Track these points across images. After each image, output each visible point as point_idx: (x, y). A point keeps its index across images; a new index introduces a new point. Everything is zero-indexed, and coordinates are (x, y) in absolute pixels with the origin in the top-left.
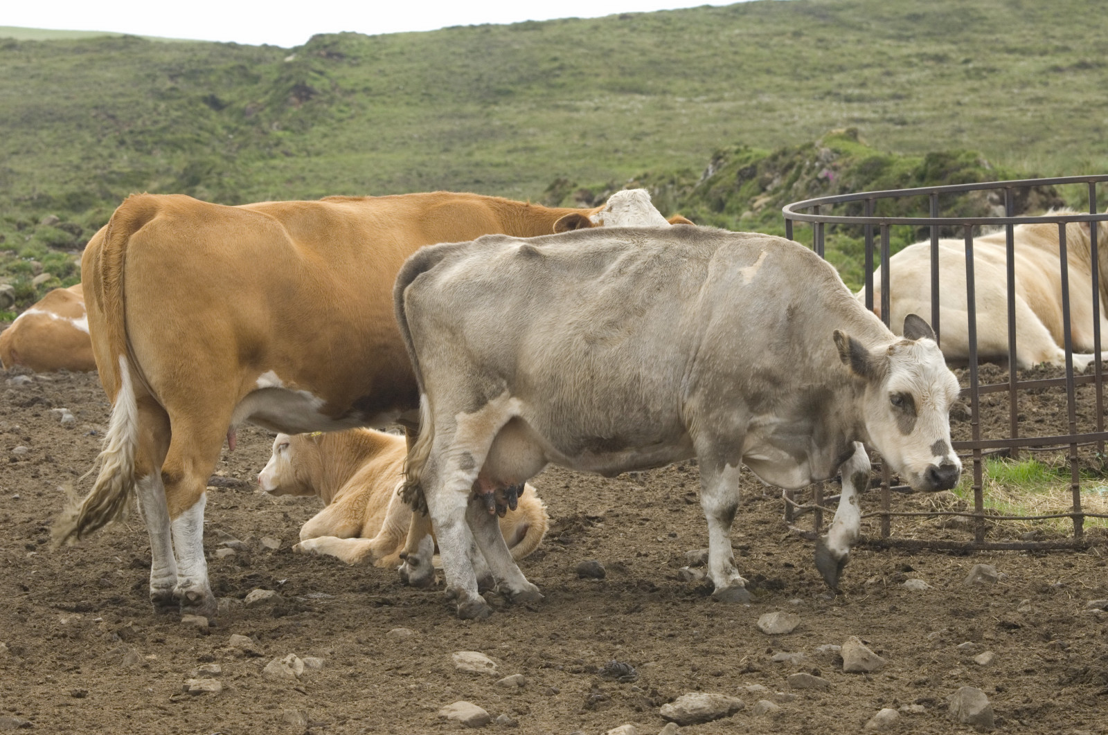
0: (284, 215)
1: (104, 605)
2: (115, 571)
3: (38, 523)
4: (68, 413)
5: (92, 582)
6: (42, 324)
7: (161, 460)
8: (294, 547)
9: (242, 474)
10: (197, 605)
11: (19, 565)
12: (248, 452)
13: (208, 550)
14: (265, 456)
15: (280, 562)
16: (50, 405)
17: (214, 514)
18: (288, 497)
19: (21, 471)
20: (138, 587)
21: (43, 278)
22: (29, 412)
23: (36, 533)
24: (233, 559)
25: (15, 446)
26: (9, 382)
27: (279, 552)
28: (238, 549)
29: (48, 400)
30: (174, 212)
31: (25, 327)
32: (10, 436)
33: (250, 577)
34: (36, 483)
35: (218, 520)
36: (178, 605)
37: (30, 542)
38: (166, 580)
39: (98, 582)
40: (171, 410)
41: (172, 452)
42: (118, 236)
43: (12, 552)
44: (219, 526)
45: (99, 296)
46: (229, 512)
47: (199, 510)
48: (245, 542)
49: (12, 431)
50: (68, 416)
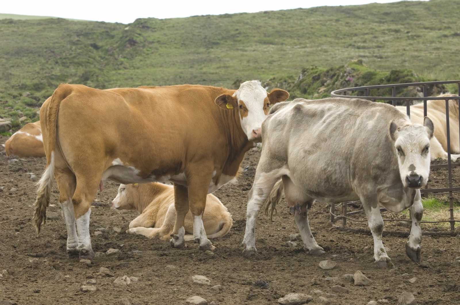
0: (124, 94)
1: (48, 255)
2: (52, 240)
3: (21, 220)
4: (33, 175)
5: (43, 245)
6: (23, 138)
7: (72, 195)
8: (127, 231)
9: (105, 200)
10: (86, 255)
11: (12, 238)
12: (108, 192)
13: (91, 232)
14: (115, 193)
15: (121, 237)
16: (26, 171)
17: (94, 217)
18: (124, 211)
19: (14, 198)
20: (62, 247)
21: (23, 118)
22: (17, 174)
23: (19, 224)
24: (101, 236)
25: (11, 188)
26: (9, 161)
27: (120, 233)
28: (103, 232)
29: (25, 169)
30: (79, 91)
31: (16, 138)
32: (9, 184)
33: (108, 244)
34: (20, 204)
35: (95, 220)
36: (78, 255)
37: (17, 228)
38: (73, 244)
39: (45, 245)
40: (77, 174)
41: (77, 191)
42: (56, 101)
43: (10, 232)
44: (96, 222)
45: (47, 126)
46: (100, 216)
47: (88, 216)
48: (107, 229)
49: (10, 182)
50: (33, 176)
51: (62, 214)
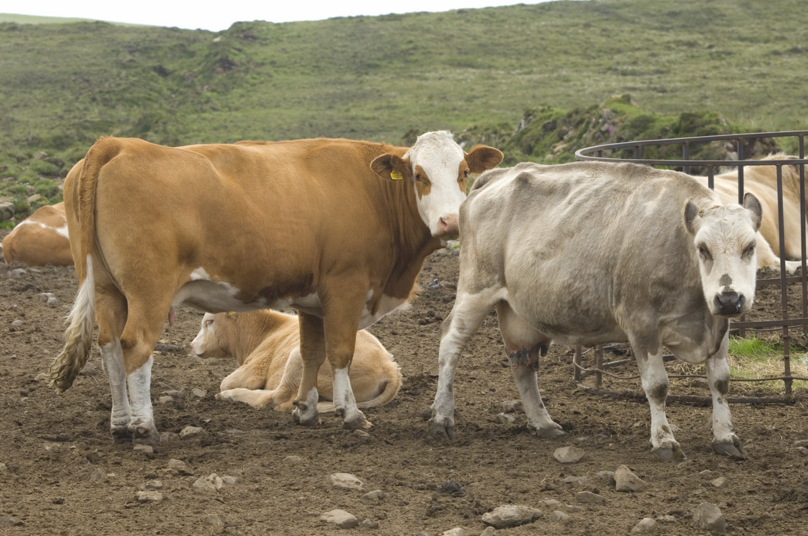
0: (212, 155)
1: (77, 437)
2: (86, 412)
3: (30, 377)
4: (52, 296)
5: (68, 419)
6: (34, 231)
7: (120, 332)
8: (216, 396)
9: (179, 342)
10: (145, 438)
11: (16, 407)
12: (183, 326)
13: (154, 397)
14: (196, 329)
15: (206, 406)
16: (39, 290)
17: (158, 371)
18: (212, 359)
19: (18, 338)
20: (102, 424)
21: (35, 197)
22: (24, 295)
23: (28, 384)
24: (171, 404)
25: (13, 320)
26: (9, 273)
27: (205, 399)
28: (175, 396)
29: (38, 287)
30: (133, 150)
31: (22, 233)
32: (10, 312)
33: (183, 417)
34: (28, 347)
35: (161, 376)
36: (131, 437)
37: (24, 390)
38: (123, 419)
39: (73, 420)
40: (128, 295)
41: (129, 325)
42: (92, 167)
43: (11, 397)
44: (162, 380)
45: (76, 211)
46: (169, 370)
47: (148, 368)
48: (181, 392)
49: (11, 309)
50: (52, 299)
51: (103, 366)
